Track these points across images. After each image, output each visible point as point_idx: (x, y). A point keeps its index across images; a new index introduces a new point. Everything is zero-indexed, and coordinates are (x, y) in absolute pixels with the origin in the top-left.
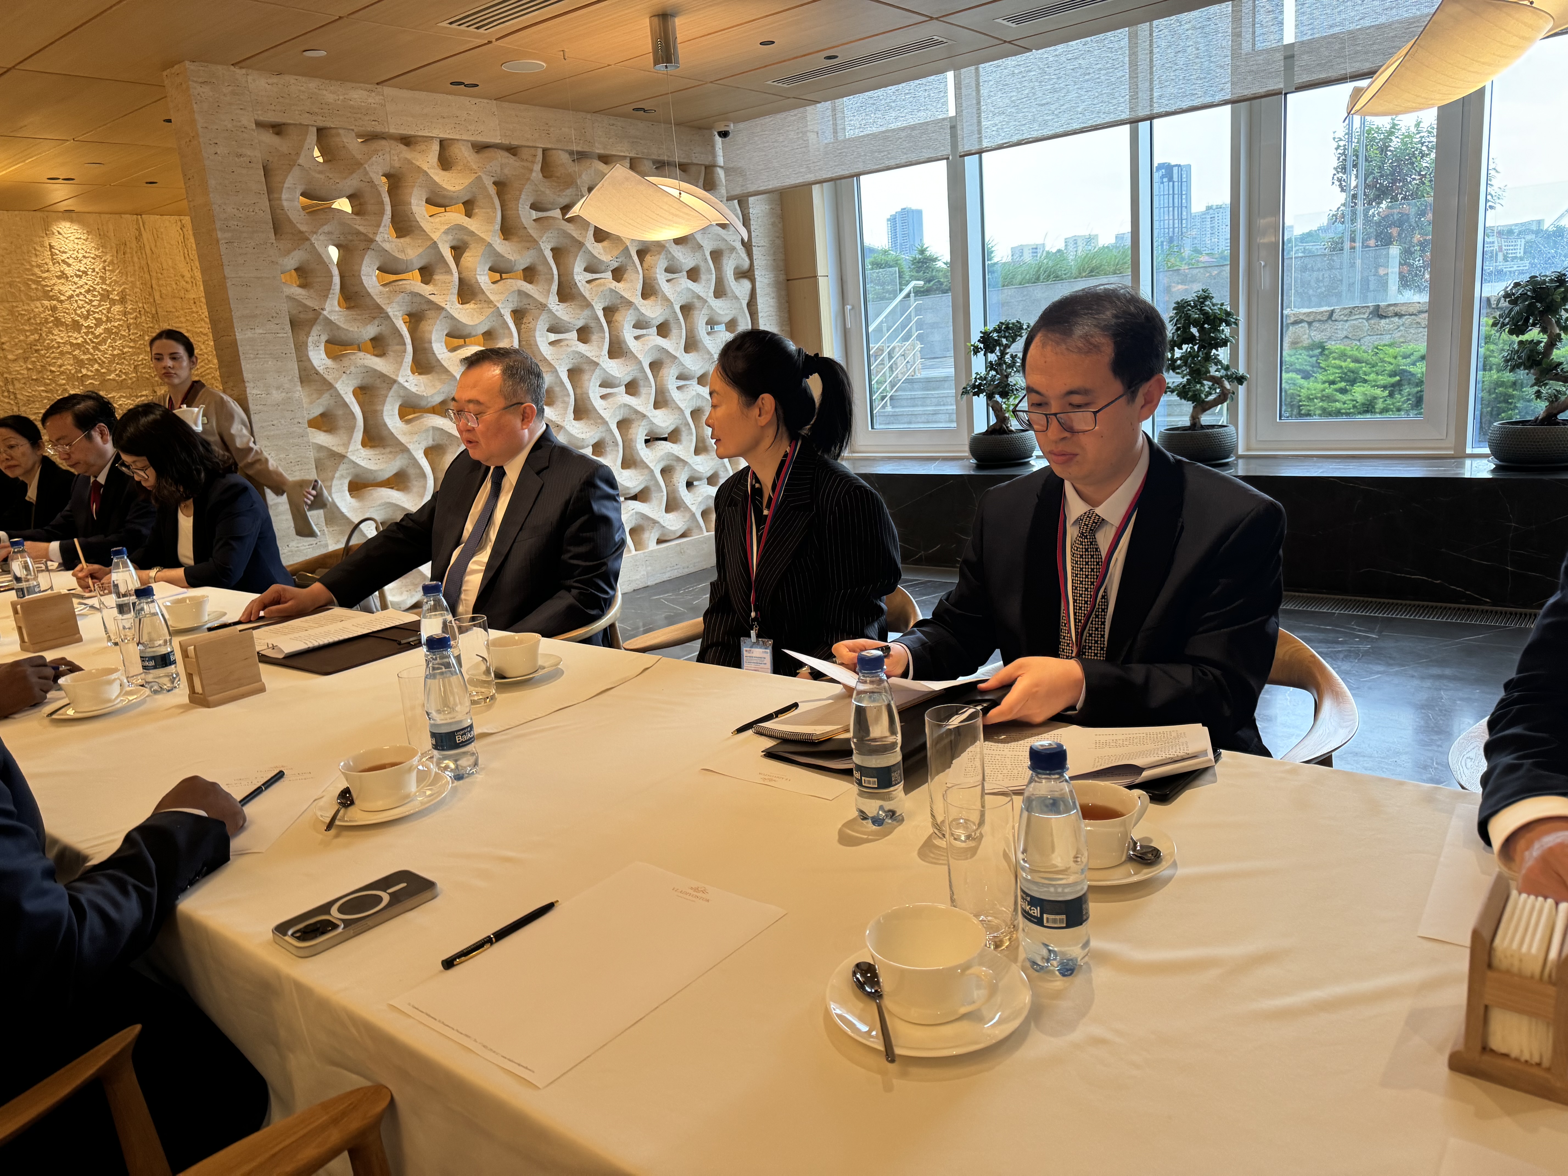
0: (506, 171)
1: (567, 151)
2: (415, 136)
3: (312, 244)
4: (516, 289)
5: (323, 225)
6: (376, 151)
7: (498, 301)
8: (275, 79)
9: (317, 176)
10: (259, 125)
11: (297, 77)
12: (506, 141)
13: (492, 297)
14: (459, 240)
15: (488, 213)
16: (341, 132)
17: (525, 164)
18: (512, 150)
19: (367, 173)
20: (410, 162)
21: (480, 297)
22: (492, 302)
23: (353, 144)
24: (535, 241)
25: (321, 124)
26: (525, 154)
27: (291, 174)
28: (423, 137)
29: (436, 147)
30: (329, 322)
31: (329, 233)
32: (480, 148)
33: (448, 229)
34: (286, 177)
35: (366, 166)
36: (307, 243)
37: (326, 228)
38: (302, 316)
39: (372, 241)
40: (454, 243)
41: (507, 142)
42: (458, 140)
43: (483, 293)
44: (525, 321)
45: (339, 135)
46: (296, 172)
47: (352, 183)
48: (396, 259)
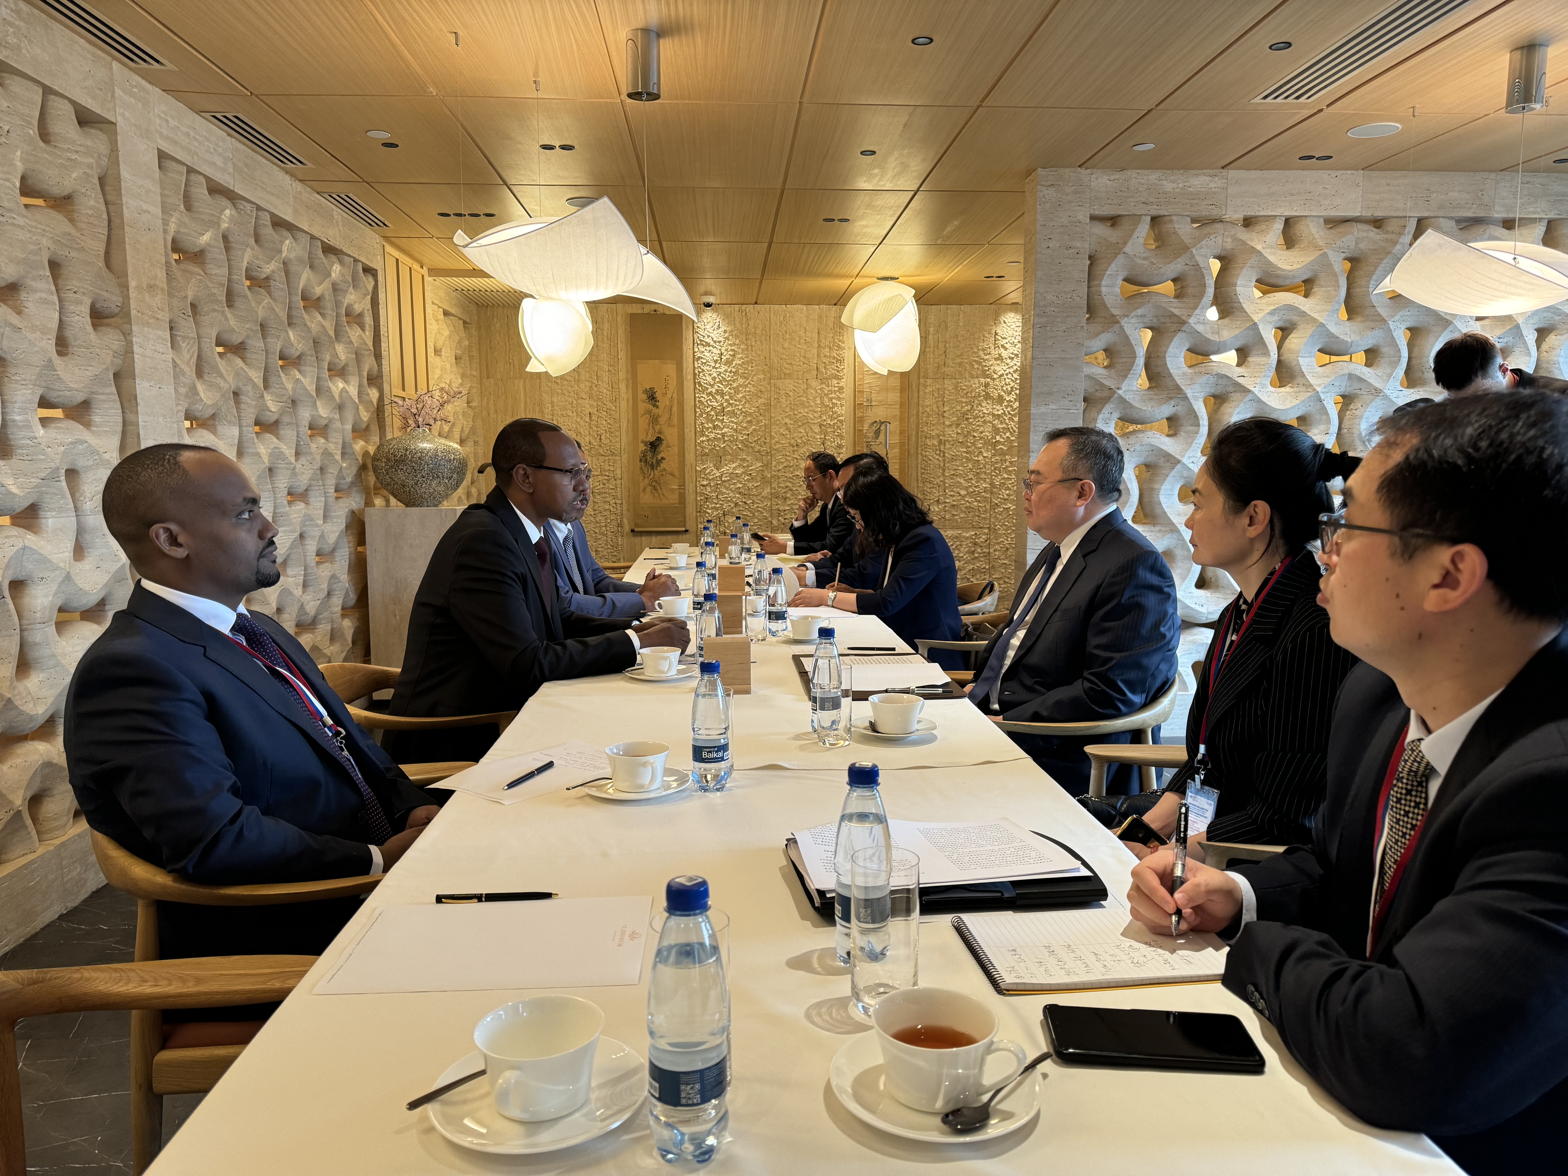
0: (1362, 246)
1: (1452, 218)
2: (1256, 217)
3: (1122, 328)
4: (1347, 372)
5: (1137, 308)
6: (1208, 235)
7: (1319, 385)
8: (1117, 176)
9: (1141, 262)
10: (1093, 218)
11: (1138, 171)
12: (1367, 214)
13: (1312, 381)
14: (1286, 321)
15: (1328, 291)
16: (1174, 218)
17: (1389, 236)
18: (1378, 223)
19: (1193, 256)
20: (1245, 244)
21: (1300, 380)
22: (1311, 385)
23: (1184, 229)
24: (1384, 321)
25: (1155, 213)
26: (1391, 226)
27: (1115, 262)
28: (1266, 216)
29: (1279, 226)
30: (1122, 401)
31: (1142, 316)
32: (1334, 223)
33: (1275, 310)
34: (1110, 265)
35: (1194, 250)
36: (1117, 325)
37: (1139, 312)
38: (1098, 394)
39: (1184, 323)
40: (1280, 324)
41: (1369, 214)
42: (1306, 216)
43: (1303, 376)
44: (1351, 407)
45: (1171, 221)
46: (1120, 260)
47: (1176, 267)
48: (1208, 340)
